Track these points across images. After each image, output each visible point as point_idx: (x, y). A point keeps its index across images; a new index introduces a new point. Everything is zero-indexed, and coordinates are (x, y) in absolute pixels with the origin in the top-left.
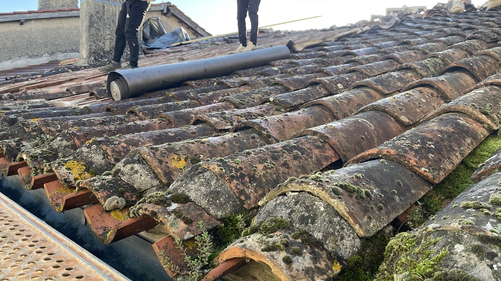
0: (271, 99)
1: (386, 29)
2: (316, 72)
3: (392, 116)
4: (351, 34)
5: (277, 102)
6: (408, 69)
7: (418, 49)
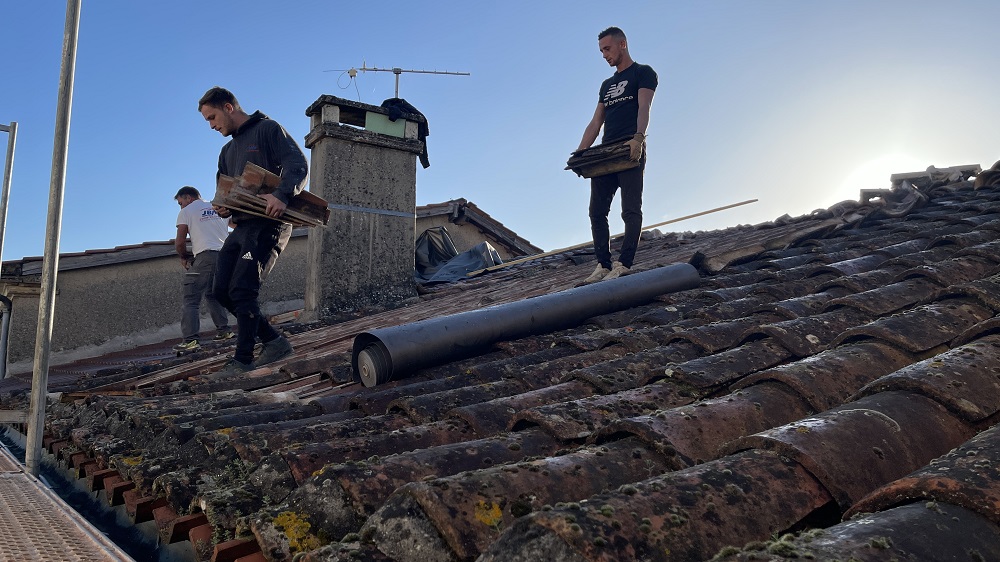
0: (669, 372)
1: (897, 217)
2: (758, 312)
3: (940, 401)
4: (823, 231)
5: (680, 377)
6: (961, 296)
7: (976, 254)
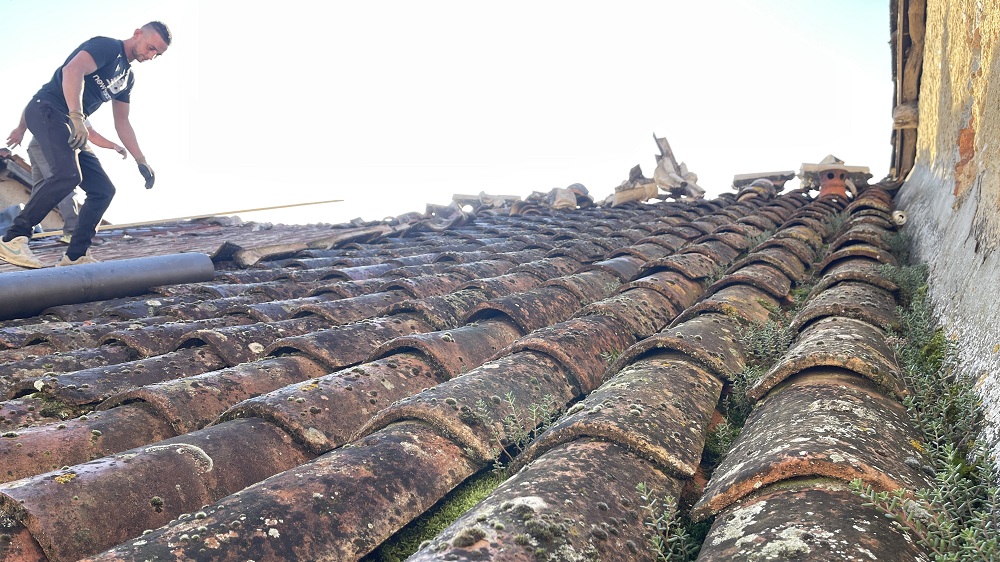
0: (39, 385)
2: (231, 314)
5: (51, 391)
